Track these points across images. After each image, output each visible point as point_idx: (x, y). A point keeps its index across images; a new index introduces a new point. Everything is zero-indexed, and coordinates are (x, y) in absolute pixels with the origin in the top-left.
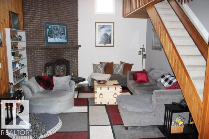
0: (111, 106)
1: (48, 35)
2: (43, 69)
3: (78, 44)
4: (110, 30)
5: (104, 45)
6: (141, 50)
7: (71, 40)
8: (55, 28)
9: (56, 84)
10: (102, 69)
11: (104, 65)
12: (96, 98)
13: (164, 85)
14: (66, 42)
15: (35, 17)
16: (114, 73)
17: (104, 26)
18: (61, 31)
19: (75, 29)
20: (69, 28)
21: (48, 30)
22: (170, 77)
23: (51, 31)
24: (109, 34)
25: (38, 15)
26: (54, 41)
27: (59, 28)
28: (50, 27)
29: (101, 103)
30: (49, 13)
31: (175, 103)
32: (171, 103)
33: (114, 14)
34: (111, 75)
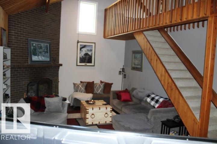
0: (103, 125)
1: (33, 53)
2: (25, 89)
3: (59, 63)
4: (91, 50)
5: (85, 64)
6: (121, 70)
7: (53, 59)
8: (39, 46)
9: (48, 106)
10: (83, 89)
11: (85, 84)
12: (88, 118)
13: (150, 104)
14: (49, 60)
15: (20, 34)
16: (94, 92)
17: (85, 45)
18: (44, 50)
19: (57, 47)
20: (52, 46)
21: (32, 47)
22: (155, 97)
23: (35, 49)
24: (90, 53)
25: (23, 32)
26: (38, 60)
27: (42, 46)
28: (34, 45)
29: (92, 123)
30: (34, 30)
31: (169, 119)
32: (166, 120)
33: (96, 34)
34: (92, 95)
